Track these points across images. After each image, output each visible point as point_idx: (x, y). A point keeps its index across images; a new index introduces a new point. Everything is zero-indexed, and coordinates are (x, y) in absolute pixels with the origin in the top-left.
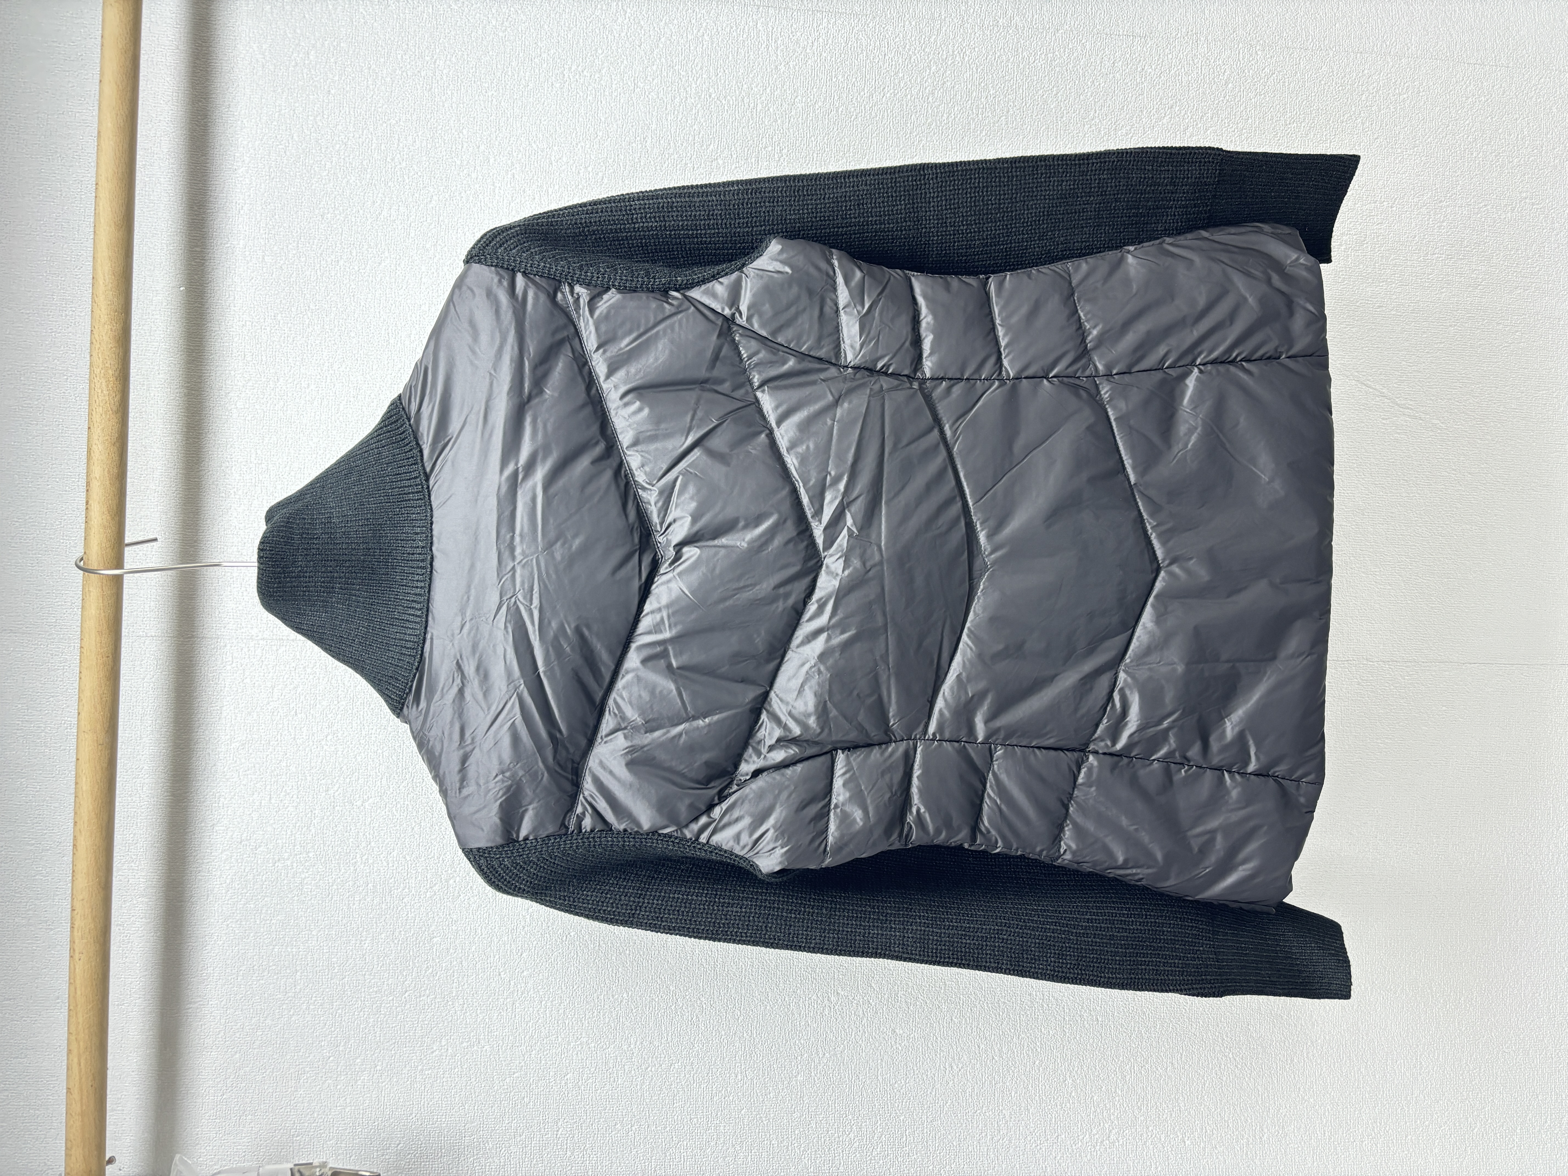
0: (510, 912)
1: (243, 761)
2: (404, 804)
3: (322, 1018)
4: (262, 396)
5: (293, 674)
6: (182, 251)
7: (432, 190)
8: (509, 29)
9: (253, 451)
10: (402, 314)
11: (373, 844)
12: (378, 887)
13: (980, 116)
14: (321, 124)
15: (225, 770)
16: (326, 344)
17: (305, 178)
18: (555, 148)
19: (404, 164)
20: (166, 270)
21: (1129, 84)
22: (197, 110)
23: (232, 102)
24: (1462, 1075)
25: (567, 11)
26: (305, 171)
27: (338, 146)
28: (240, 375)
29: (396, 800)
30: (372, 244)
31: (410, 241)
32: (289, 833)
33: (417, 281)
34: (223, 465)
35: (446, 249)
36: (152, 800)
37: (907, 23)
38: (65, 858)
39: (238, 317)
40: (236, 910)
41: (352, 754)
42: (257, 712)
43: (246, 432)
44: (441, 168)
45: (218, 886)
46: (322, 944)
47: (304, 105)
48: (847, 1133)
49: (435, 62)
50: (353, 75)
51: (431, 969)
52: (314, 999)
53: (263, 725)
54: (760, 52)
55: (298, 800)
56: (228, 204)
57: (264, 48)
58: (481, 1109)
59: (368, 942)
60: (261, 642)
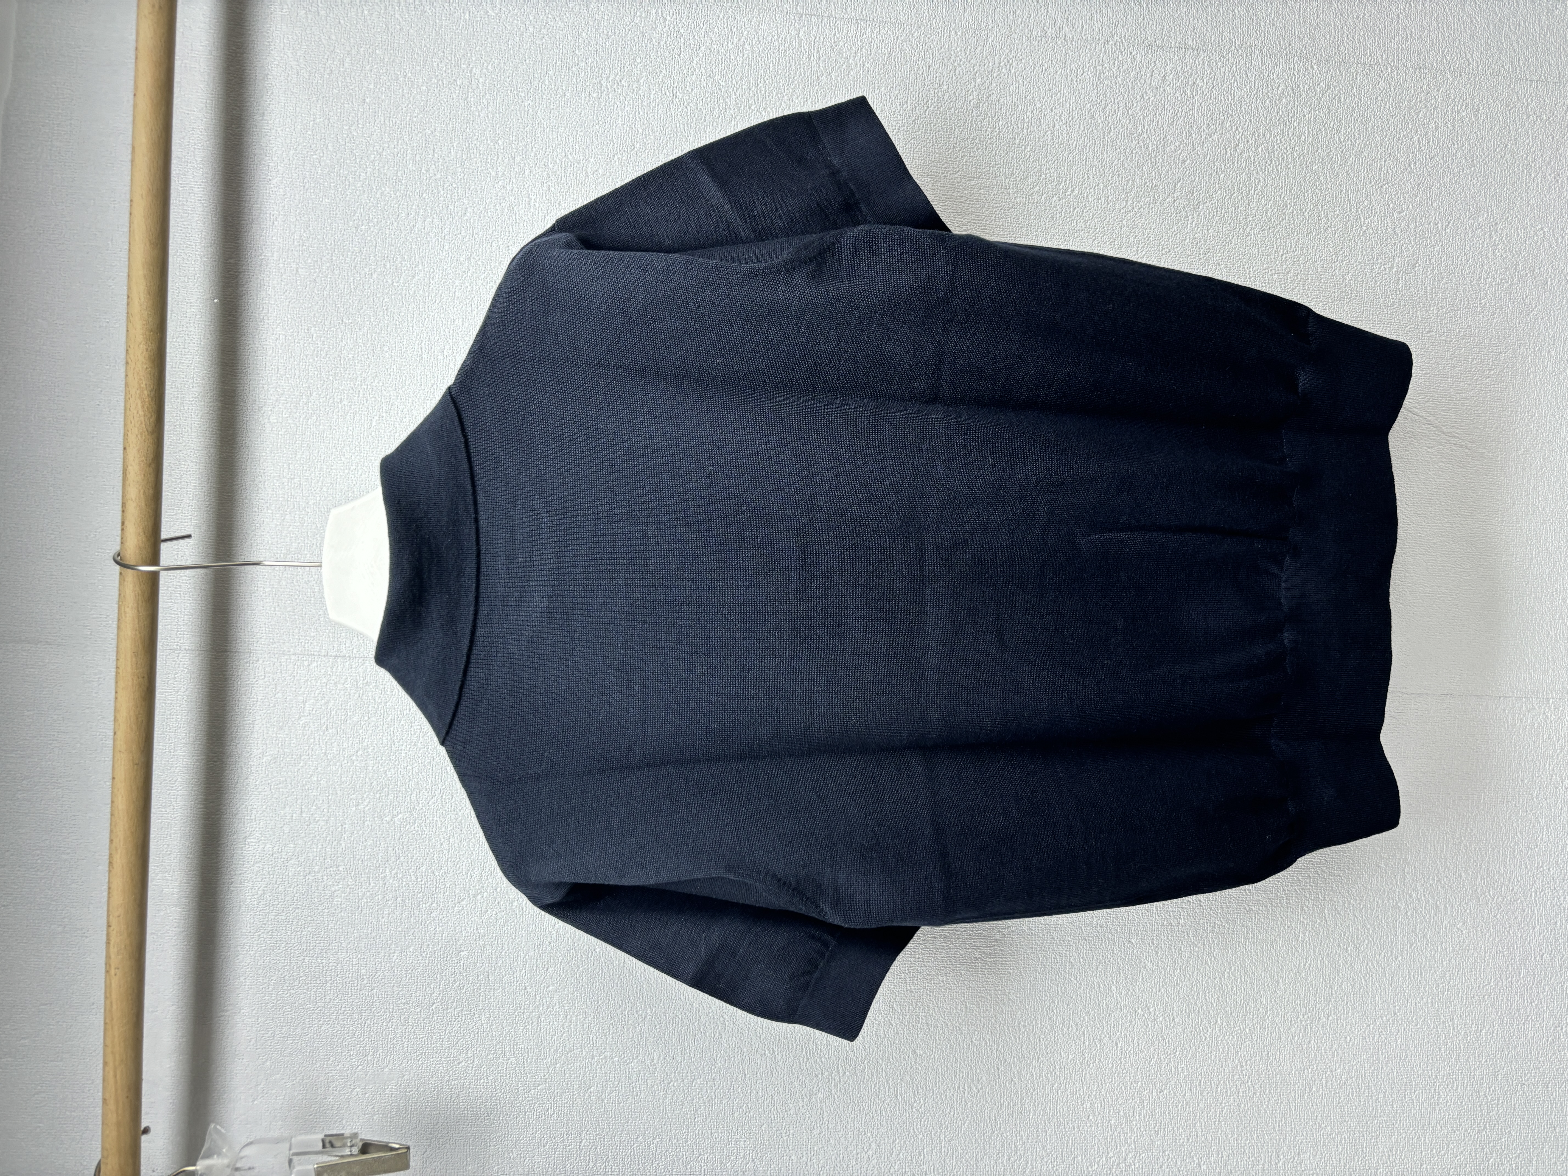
0: (537, 928)
1: (275, 774)
2: (433, 820)
3: (351, 1028)
4: (295, 411)
5: (325, 690)
6: (216, 263)
7: (466, 202)
8: (546, 37)
9: (285, 466)
10: (435, 329)
11: (402, 858)
12: (407, 901)
13: (1025, 131)
14: (356, 134)
15: (257, 783)
16: (359, 358)
17: (340, 189)
18: (592, 160)
19: (439, 176)
20: (200, 282)
21: (1179, 98)
22: (232, 119)
23: (267, 110)
24: (1480, 1106)
25: (606, 18)
26: (339, 182)
27: (373, 156)
28: (273, 390)
29: (425, 816)
30: (406, 257)
31: (444, 254)
32: (320, 847)
33: (451, 295)
34: (257, 479)
35: (480, 263)
36: (186, 811)
37: (953, 33)
38: (100, 868)
39: (271, 330)
40: (268, 921)
41: (382, 770)
42: (289, 727)
43: (279, 446)
44: (477, 179)
45: (250, 897)
46: (351, 956)
47: (338, 114)
48: (866, 1150)
49: (471, 71)
50: (389, 84)
51: (458, 982)
52: (343, 1009)
53: (294, 739)
54: (802, 62)
55: (329, 814)
56: (262, 215)
57: (298, 54)
58: (506, 1120)
59: (396, 955)
60: (293, 657)
